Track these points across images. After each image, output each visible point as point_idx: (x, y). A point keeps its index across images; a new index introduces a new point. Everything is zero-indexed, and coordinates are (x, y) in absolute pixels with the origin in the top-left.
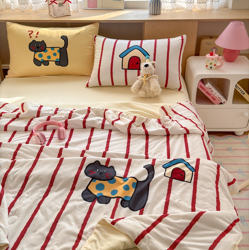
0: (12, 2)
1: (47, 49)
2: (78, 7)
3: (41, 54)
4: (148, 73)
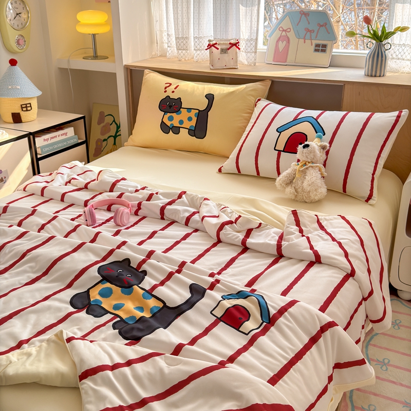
0: (168, 47)
1: (181, 109)
3: (172, 116)
4: (307, 160)
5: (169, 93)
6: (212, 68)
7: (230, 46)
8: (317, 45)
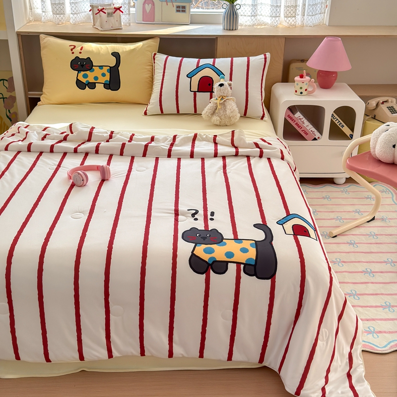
2: (129, 21)
3: (86, 74)
4: (223, 94)
5: (77, 54)
6: (100, 29)
7: (115, 10)
8: (178, 7)
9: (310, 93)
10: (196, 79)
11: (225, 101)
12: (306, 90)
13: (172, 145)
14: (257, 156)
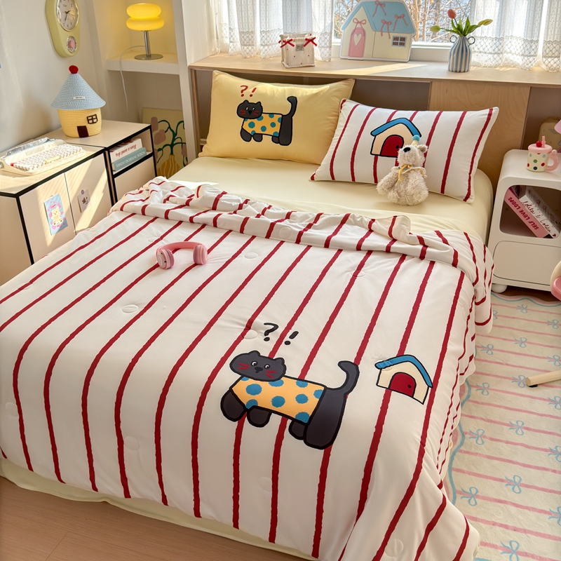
0: (231, 42)
1: (263, 115)
2: (330, 55)
3: (253, 122)
4: (408, 163)
5: (247, 97)
6: (287, 66)
7: (306, 42)
8: (396, 39)
9: (548, 170)
10: (382, 138)
11: (409, 172)
12: (543, 165)
13: (309, 226)
14: (416, 257)
